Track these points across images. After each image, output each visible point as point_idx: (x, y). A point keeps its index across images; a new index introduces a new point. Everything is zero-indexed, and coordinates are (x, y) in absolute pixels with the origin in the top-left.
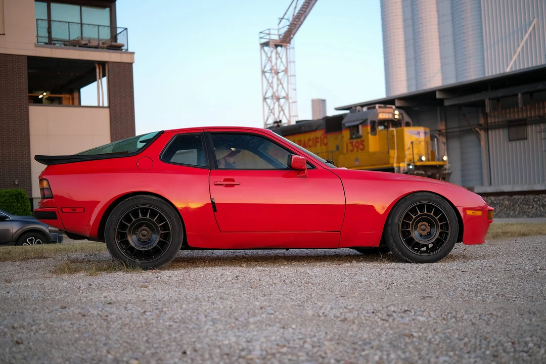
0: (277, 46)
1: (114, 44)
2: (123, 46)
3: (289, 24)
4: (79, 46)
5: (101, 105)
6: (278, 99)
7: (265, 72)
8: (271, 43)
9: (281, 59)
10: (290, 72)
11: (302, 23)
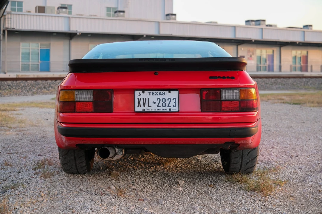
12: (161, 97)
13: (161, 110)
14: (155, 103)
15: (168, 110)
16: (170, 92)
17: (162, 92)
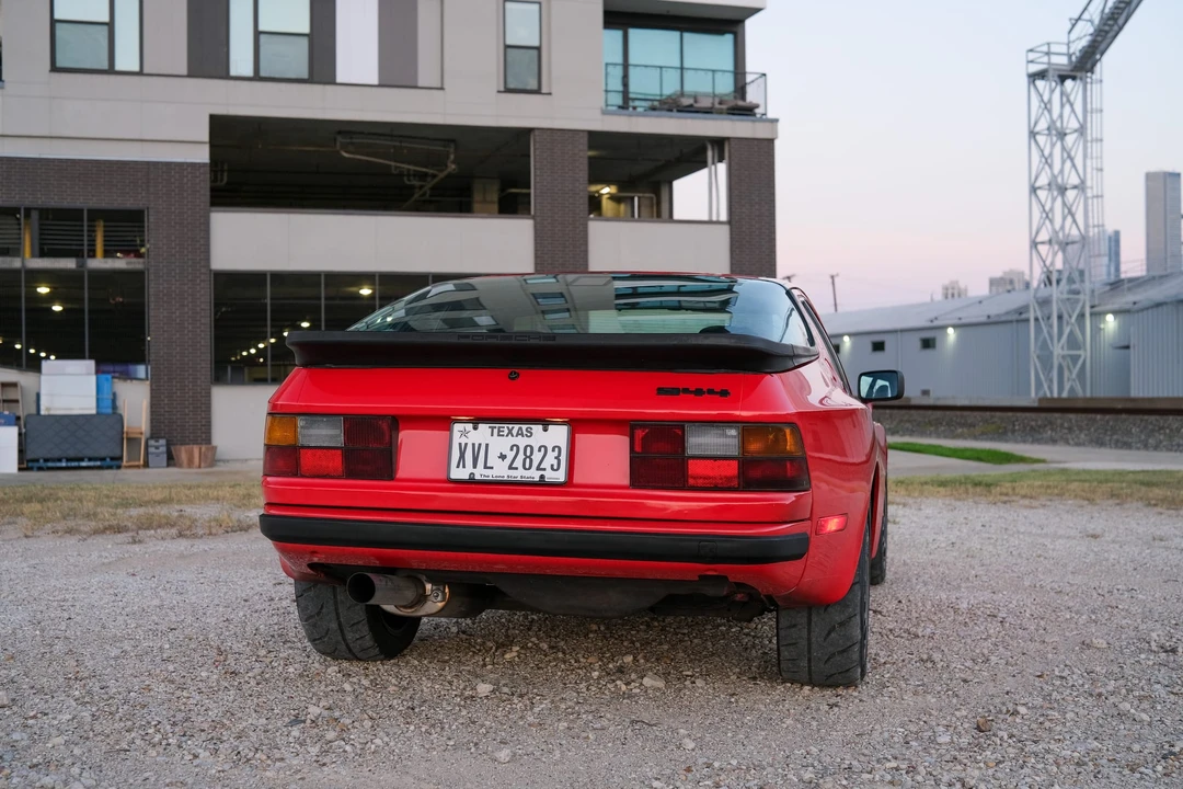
0: (1062, 79)
1: (741, 103)
2: (757, 106)
3: (1091, 30)
4: (679, 111)
5: (714, 219)
6: (1063, 190)
7: (1037, 133)
8: (1051, 73)
9: (1072, 105)
10: (1091, 133)
11: (1121, 29)
12: (522, 442)
13: (519, 479)
14: (503, 457)
15: (537, 479)
16: (545, 430)
17: (524, 427)
